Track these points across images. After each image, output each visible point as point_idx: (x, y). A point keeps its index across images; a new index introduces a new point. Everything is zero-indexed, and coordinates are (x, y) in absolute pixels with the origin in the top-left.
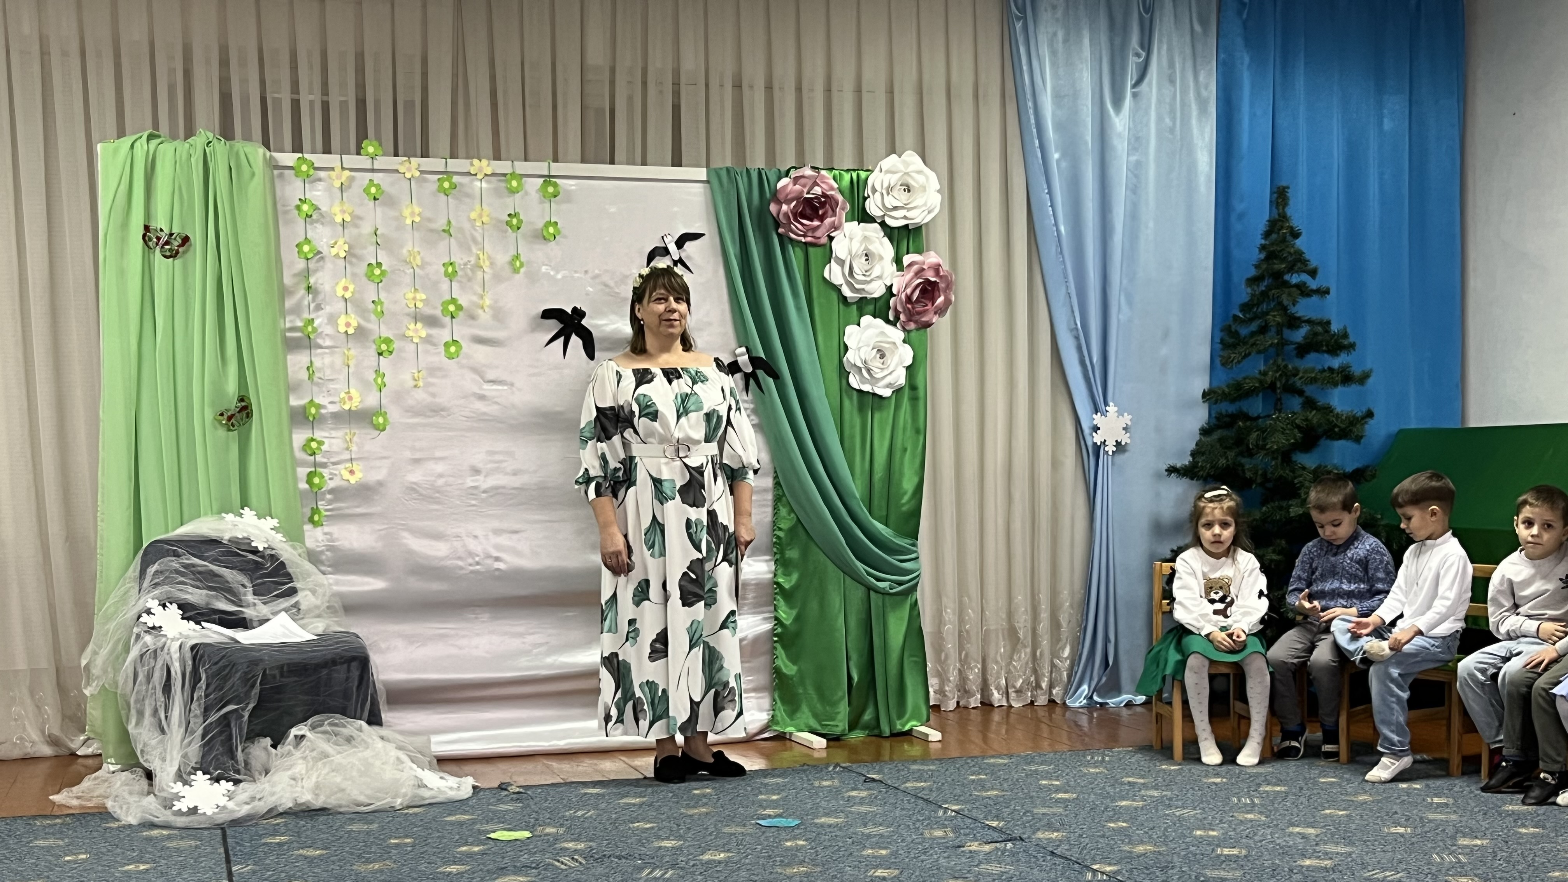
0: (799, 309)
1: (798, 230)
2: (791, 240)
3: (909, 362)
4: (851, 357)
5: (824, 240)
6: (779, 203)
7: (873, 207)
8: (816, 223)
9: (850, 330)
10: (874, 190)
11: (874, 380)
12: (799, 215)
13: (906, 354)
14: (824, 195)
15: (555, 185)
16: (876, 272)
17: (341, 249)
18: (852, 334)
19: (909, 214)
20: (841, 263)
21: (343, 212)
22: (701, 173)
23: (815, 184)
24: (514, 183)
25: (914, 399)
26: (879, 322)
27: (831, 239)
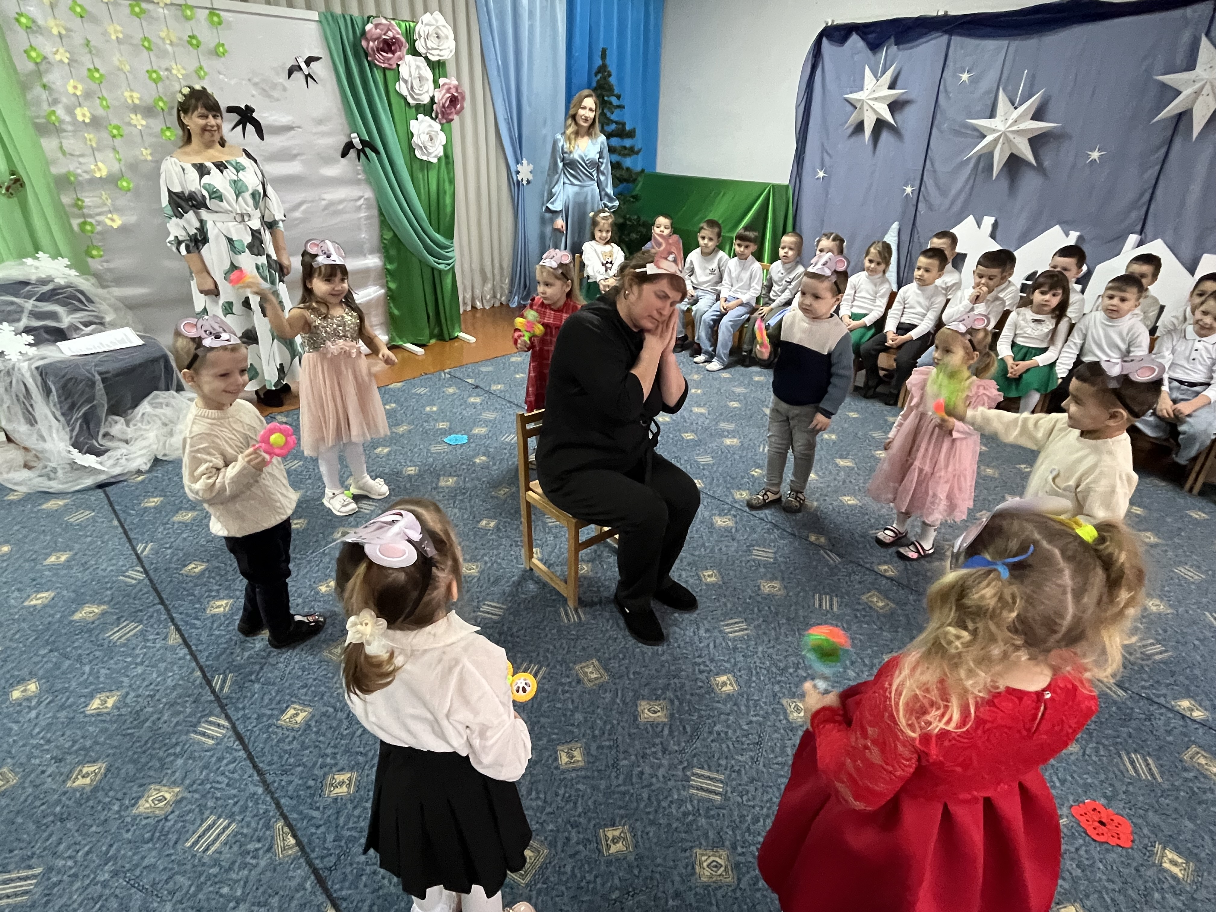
0: (384, 110)
1: (381, 59)
2: (376, 65)
3: (444, 142)
4: (415, 139)
5: (395, 66)
6: (368, 41)
7: (420, 46)
8: (390, 55)
9: (413, 122)
10: (420, 36)
11: (429, 154)
12: (379, 50)
13: (442, 138)
14: (394, 38)
15: (218, 16)
16: (425, 88)
17: (63, 56)
18: (414, 126)
19: (441, 53)
20: (406, 82)
21: (57, 25)
22: (315, 15)
23: (389, 30)
24: (189, 13)
25: (447, 163)
26: (428, 118)
27: (398, 65)
